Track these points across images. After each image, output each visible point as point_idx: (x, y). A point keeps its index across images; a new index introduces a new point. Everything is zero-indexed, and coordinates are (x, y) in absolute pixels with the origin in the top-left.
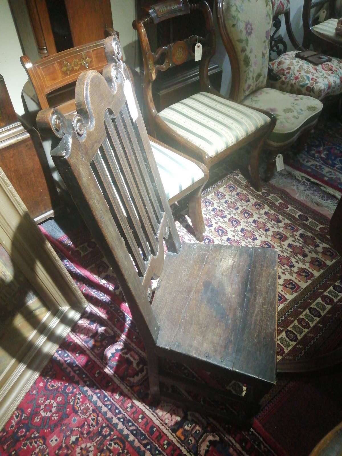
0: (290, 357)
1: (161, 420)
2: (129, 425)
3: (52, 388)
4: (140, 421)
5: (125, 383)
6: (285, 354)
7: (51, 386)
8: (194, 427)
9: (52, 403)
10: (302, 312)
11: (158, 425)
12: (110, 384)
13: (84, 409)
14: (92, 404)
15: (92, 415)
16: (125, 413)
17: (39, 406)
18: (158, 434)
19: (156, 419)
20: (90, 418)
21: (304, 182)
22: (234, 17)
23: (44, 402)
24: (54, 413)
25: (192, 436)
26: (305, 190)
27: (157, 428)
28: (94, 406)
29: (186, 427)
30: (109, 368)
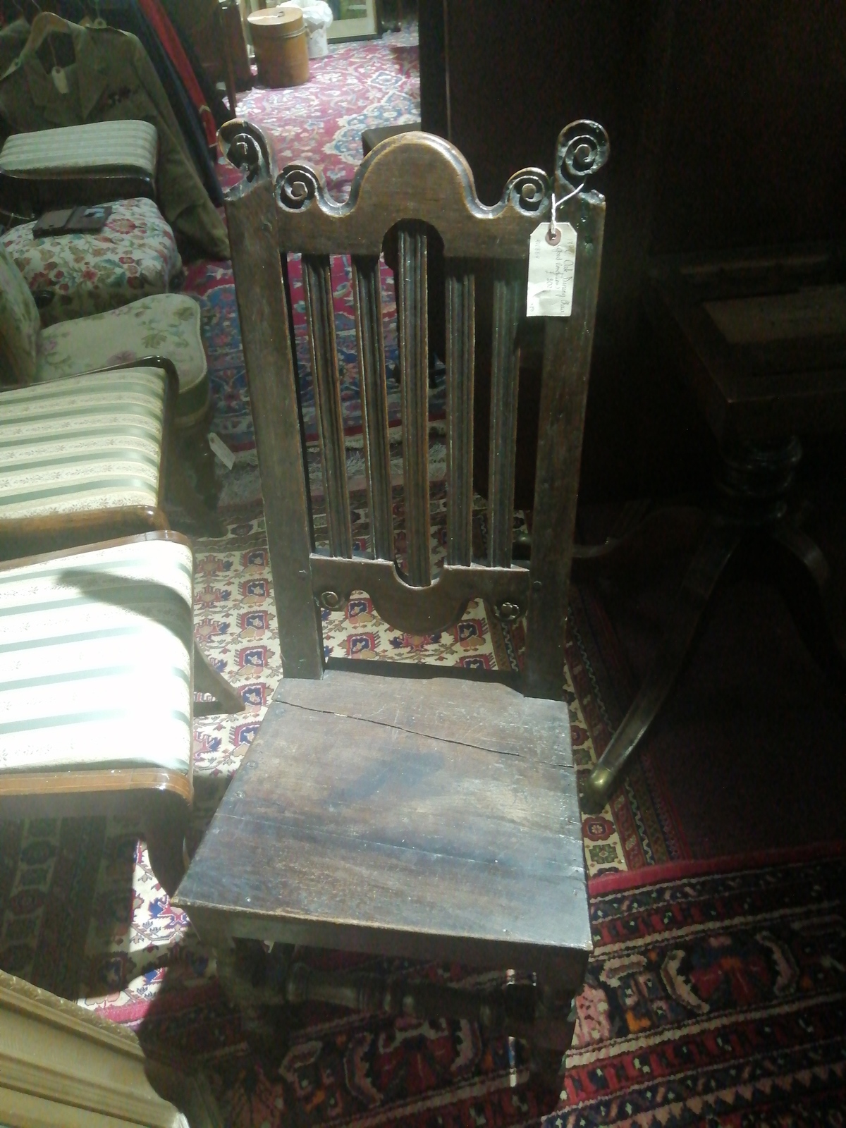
0: (598, 727)
1: (586, 1046)
5: (460, 1081)
8: (637, 984)
11: (592, 1060)
12: (440, 1121)
18: (612, 1071)
19: (578, 1056)
25: (652, 1001)
27: (598, 1064)
29: (629, 1002)
30: (401, 1102)
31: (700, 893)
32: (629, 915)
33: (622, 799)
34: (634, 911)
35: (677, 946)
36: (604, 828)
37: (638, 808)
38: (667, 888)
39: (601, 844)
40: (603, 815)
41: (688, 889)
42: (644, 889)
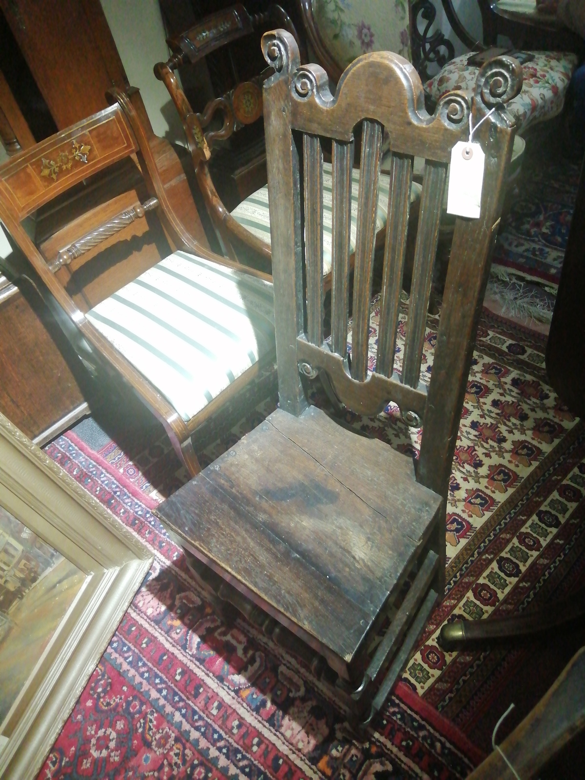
0: (509, 606)
1: (289, 743)
2: (238, 758)
3: (106, 708)
4: (255, 748)
5: (226, 685)
6: (498, 601)
7: (105, 704)
8: (349, 750)
9: (109, 733)
10: (525, 522)
11: (285, 753)
12: (201, 690)
13: (160, 738)
14: (173, 728)
15: (174, 748)
16: (229, 737)
17: (88, 740)
18: (287, 769)
19: (281, 742)
20: (172, 753)
21: (514, 283)
22: (334, 22)
23: (96, 733)
24: (112, 751)
25: (345, 767)
26: (516, 299)
27: (285, 758)
28: (176, 731)
29: (334, 752)
30: (198, 663)
31: (442, 754)
32: (389, 716)
33: (468, 659)
34: (394, 718)
35: (392, 762)
36: (437, 662)
37: (471, 674)
38: (428, 731)
39: (424, 667)
40: (447, 655)
41: (438, 745)
42: (415, 715)
